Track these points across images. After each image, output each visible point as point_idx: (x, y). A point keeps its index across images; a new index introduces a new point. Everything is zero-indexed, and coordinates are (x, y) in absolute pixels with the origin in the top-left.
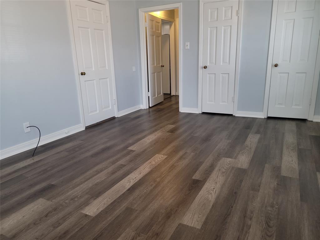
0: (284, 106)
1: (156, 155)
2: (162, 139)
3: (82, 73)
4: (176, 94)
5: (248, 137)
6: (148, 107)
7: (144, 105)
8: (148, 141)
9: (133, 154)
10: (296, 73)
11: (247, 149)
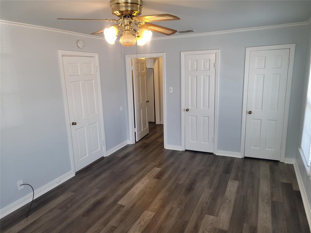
0: (258, 148)
1: (144, 212)
2: (150, 189)
3: (73, 123)
4: (160, 123)
5: (228, 186)
6: (134, 143)
7: (131, 141)
8: (137, 192)
9: (123, 210)
10: (268, 120)
11: (227, 202)
